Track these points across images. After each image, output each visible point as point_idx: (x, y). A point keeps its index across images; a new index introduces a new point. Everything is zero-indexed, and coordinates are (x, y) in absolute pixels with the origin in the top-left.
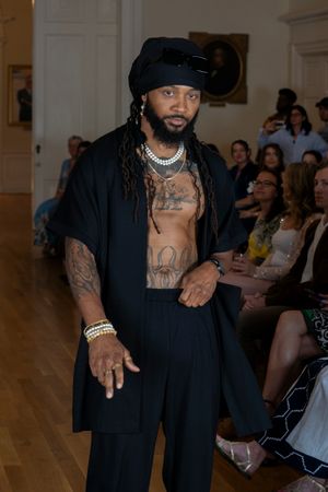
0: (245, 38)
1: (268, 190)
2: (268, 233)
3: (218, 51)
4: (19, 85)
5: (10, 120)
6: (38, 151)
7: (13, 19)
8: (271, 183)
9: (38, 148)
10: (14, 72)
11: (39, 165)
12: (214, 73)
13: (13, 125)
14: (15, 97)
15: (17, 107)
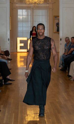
4: (56, 22)
6: (61, 40)
7: (55, 3)
9: (61, 39)
10: (55, 18)
11: (61, 44)
14: (56, 25)
15: (56, 28)
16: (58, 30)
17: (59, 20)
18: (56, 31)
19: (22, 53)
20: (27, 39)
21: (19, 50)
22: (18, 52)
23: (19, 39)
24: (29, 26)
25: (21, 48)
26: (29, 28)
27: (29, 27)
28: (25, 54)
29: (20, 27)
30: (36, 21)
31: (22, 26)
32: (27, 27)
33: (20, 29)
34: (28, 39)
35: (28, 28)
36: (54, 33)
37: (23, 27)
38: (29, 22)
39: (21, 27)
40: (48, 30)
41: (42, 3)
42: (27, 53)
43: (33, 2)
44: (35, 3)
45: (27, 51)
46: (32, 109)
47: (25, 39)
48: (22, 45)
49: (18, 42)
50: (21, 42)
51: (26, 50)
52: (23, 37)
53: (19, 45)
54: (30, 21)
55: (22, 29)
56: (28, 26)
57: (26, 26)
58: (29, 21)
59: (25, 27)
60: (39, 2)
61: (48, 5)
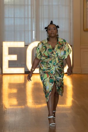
19: (12, 76)
20: (25, 46)
21: (6, 69)
22: (4, 74)
23: (6, 45)
24: (30, 16)
25: (12, 64)
26: (30, 20)
27: (28, 18)
28: (21, 79)
29: (9, 17)
30: (43, 5)
31: (13, 16)
32: (25, 18)
33: (8, 22)
34: (27, 46)
35: (26, 20)
36: (84, 30)
37: (14, 18)
38: (30, 7)
39: (11, 18)
40: (71, 23)
42: (25, 77)
45: (23, 72)
47: (21, 44)
48: (14, 57)
49: (5, 51)
50: (12, 51)
51: (22, 70)
52: (15, 40)
53: (7, 58)
54: (31, 5)
55: (13, 22)
56: (27, 16)
57: (23, 17)
58: (28, 5)
59: (20, 18)
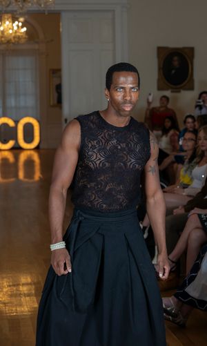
0: (192, 50)
1: (190, 144)
2: (190, 169)
3: (176, 58)
4: (56, 82)
5: (52, 104)
6: (66, 122)
7: (52, 40)
8: (192, 139)
9: (66, 120)
10: (53, 73)
12: (173, 72)
13: (53, 106)
15: (56, 95)
16: (60, 101)
17: (60, 77)
18: (56, 102)
30: (10, 81)
36: (51, 106)
41: (23, 41)
43: (3, 39)
44: (9, 42)
46: (4, 276)
60: (16, 39)
61: (36, 46)
